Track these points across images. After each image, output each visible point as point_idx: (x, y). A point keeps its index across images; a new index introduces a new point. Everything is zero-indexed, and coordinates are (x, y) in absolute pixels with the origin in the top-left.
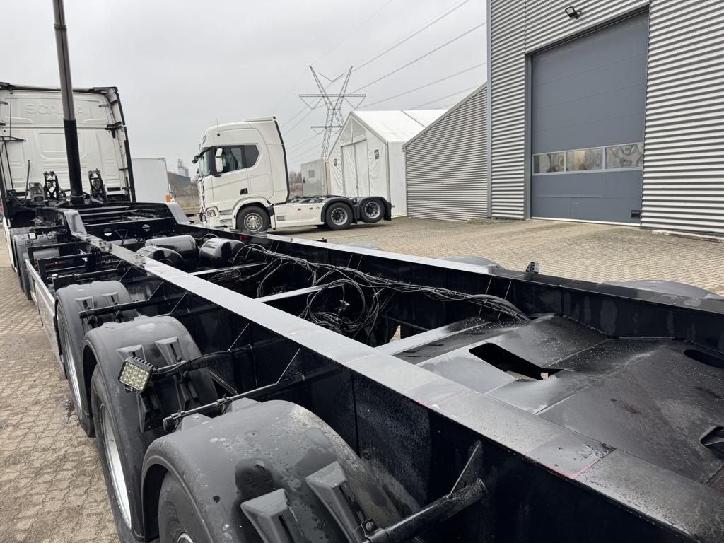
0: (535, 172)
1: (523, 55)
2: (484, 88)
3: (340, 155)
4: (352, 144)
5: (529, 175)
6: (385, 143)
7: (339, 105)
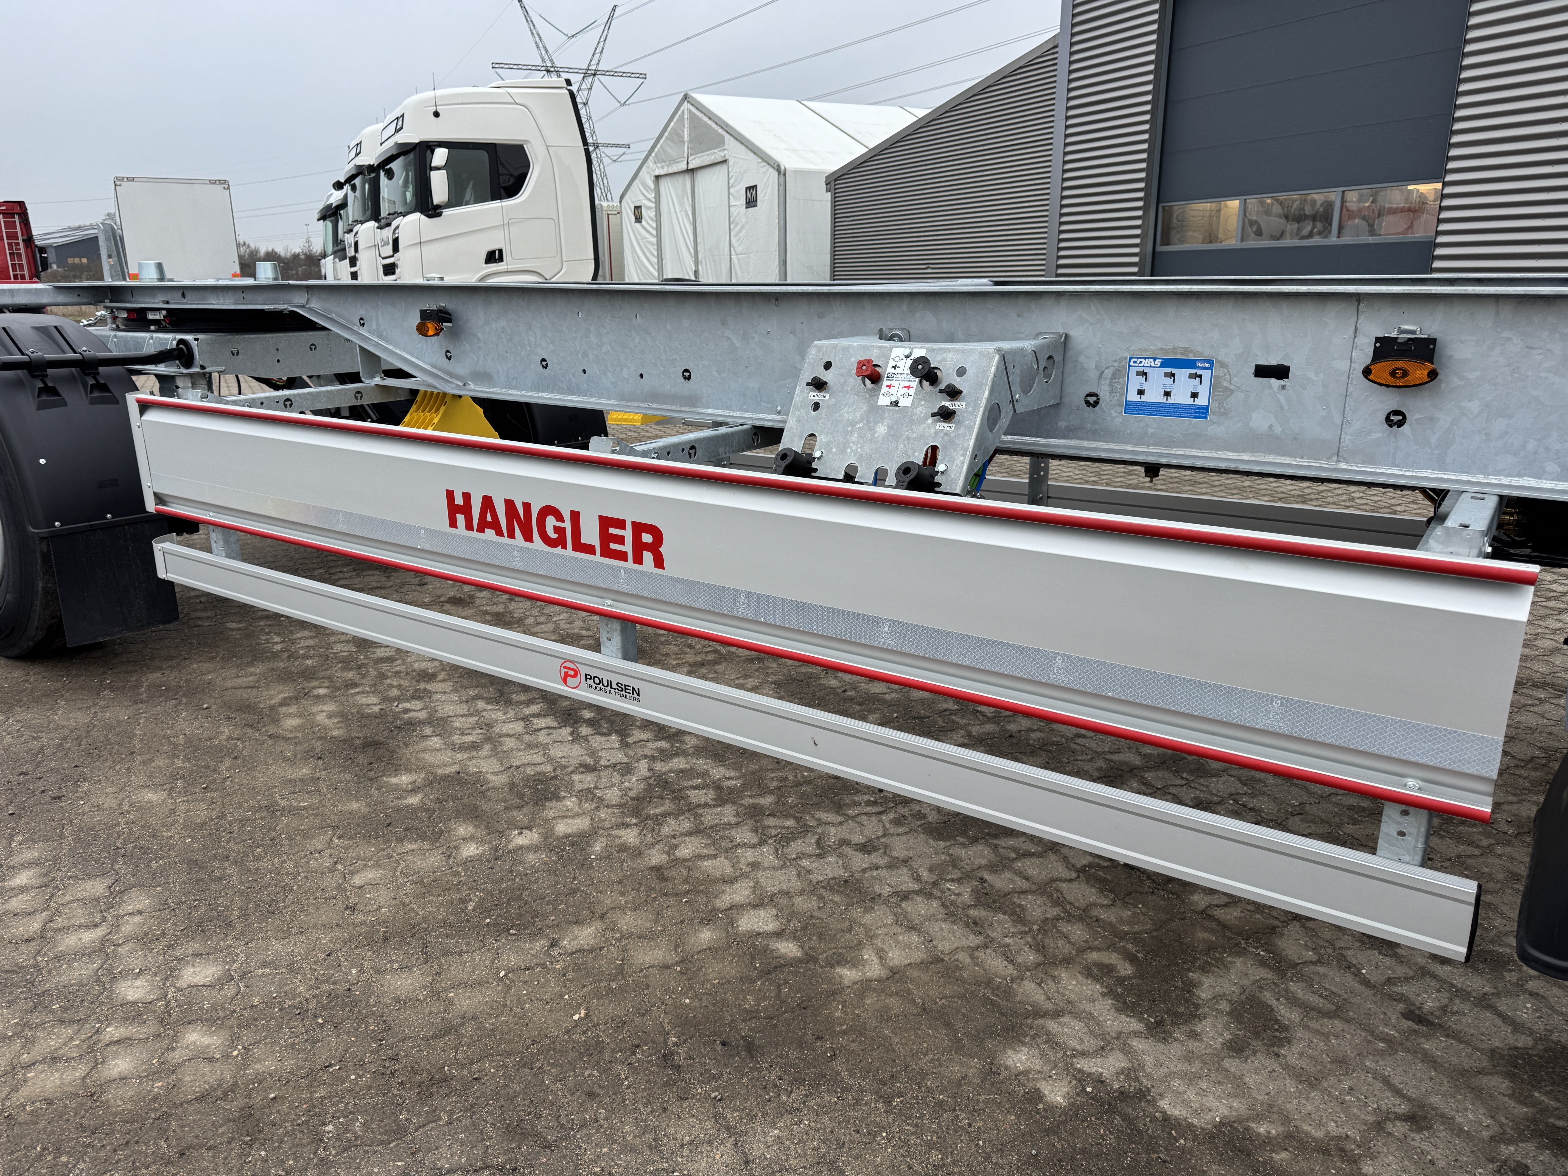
0: (1163, 244)
2: (1050, 49)
3: (652, 196)
4: (687, 171)
5: (1149, 248)
6: (778, 171)
7: (586, 92)
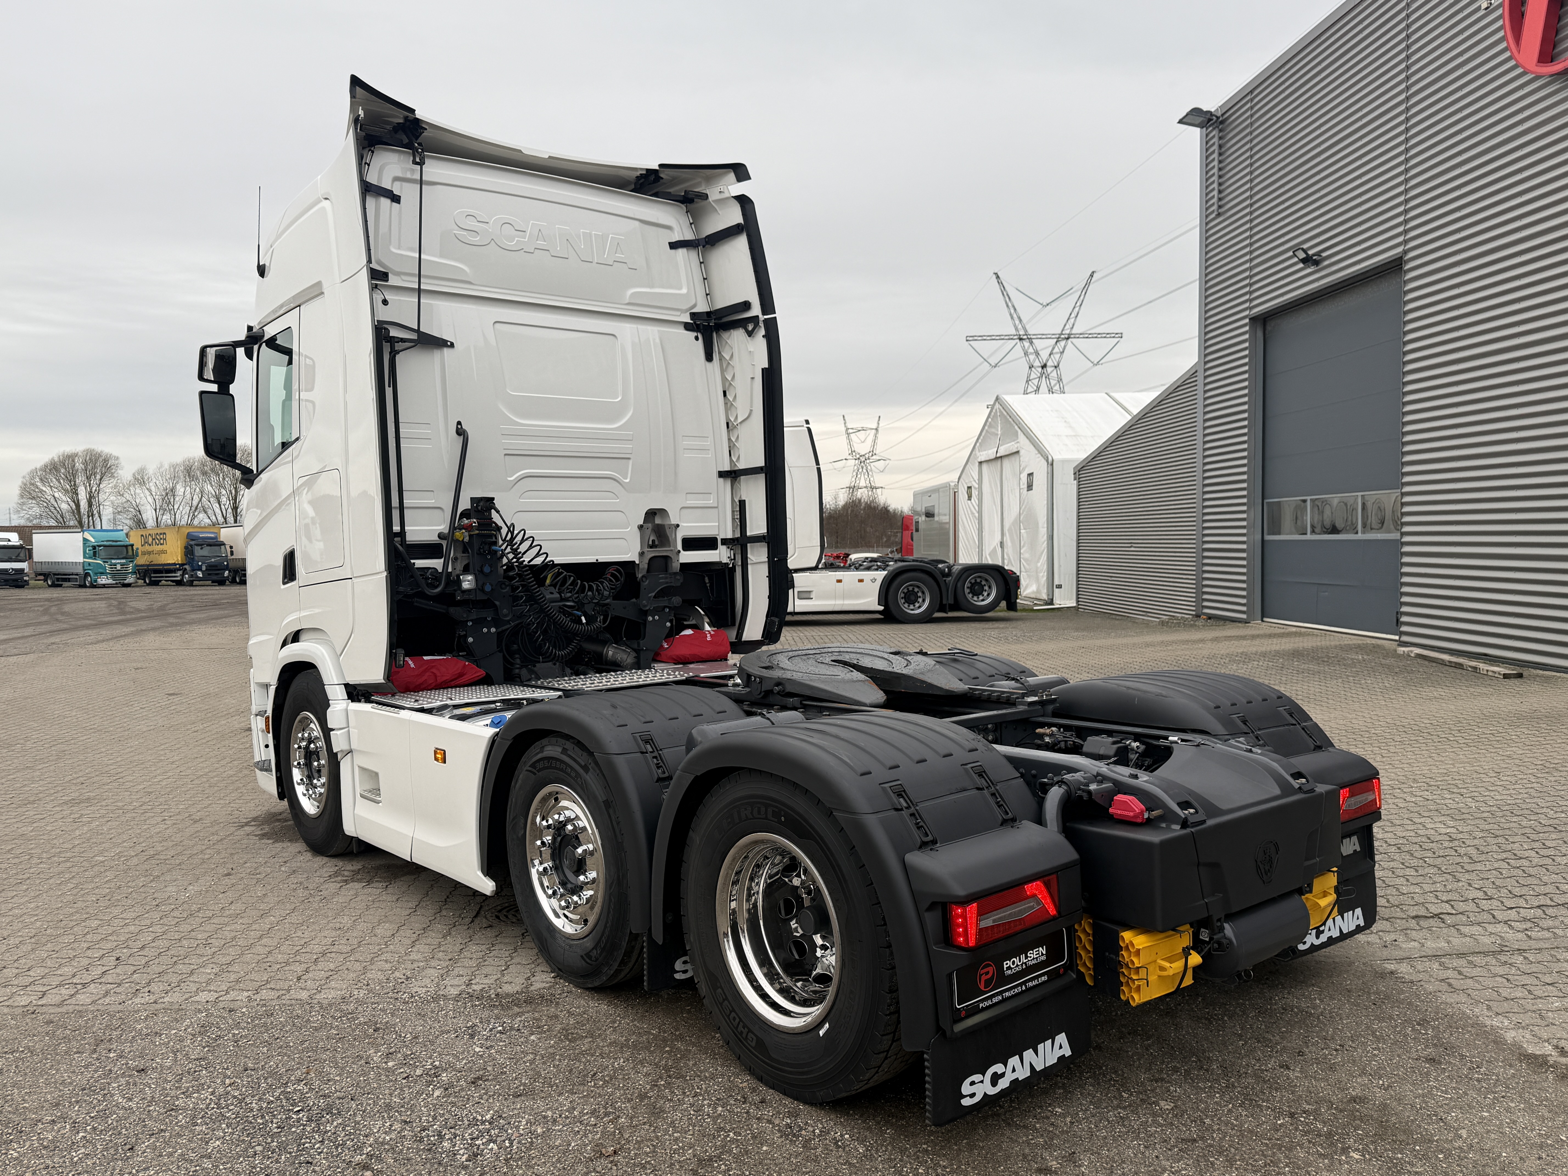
0: (1269, 534)
1: (1247, 321)
2: (1194, 373)
3: (977, 478)
4: (997, 458)
5: (1258, 537)
6: (1047, 461)
7: (1057, 356)
